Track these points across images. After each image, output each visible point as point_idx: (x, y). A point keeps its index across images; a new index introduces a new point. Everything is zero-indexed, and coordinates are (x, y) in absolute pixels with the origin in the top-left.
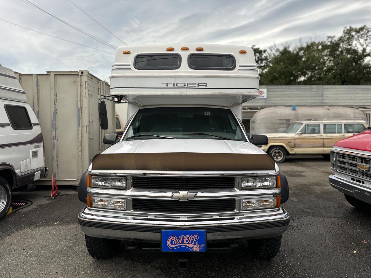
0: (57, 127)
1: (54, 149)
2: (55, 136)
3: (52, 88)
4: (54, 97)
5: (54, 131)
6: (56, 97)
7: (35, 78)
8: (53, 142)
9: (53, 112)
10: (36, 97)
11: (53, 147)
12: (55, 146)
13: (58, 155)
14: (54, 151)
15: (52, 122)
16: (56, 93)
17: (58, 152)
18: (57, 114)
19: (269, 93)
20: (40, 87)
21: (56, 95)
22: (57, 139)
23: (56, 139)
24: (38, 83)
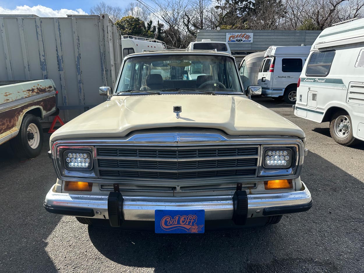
0: (82, 72)
1: (81, 92)
2: (81, 80)
3: (74, 32)
4: (77, 41)
5: (80, 75)
6: (79, 41)
7: (56, 22)
8: (79, 86)
9: (77, 57)
10: (59, 42)
11: (79, 90)
12: (81, 90)
13: (84, 98)
14: (80, 94)
15: (77, 66)
16: (79, 38)
17: (84, 95)
18: (80, 58)
19: (256, 37)
20: (61, 31)
21: (79, 39)
22: (83, 83)
23: (81, 83)
24: (60, 27)
